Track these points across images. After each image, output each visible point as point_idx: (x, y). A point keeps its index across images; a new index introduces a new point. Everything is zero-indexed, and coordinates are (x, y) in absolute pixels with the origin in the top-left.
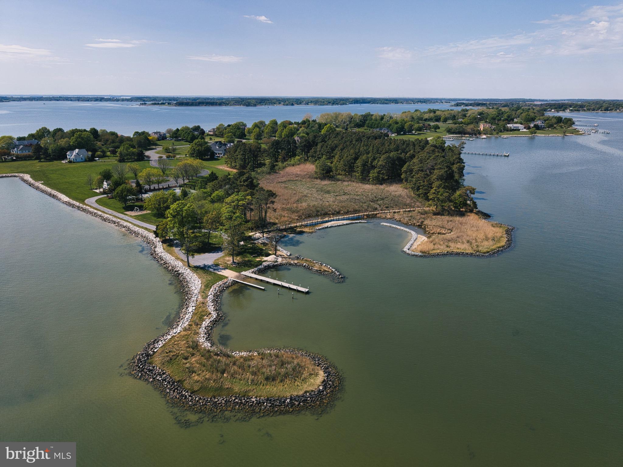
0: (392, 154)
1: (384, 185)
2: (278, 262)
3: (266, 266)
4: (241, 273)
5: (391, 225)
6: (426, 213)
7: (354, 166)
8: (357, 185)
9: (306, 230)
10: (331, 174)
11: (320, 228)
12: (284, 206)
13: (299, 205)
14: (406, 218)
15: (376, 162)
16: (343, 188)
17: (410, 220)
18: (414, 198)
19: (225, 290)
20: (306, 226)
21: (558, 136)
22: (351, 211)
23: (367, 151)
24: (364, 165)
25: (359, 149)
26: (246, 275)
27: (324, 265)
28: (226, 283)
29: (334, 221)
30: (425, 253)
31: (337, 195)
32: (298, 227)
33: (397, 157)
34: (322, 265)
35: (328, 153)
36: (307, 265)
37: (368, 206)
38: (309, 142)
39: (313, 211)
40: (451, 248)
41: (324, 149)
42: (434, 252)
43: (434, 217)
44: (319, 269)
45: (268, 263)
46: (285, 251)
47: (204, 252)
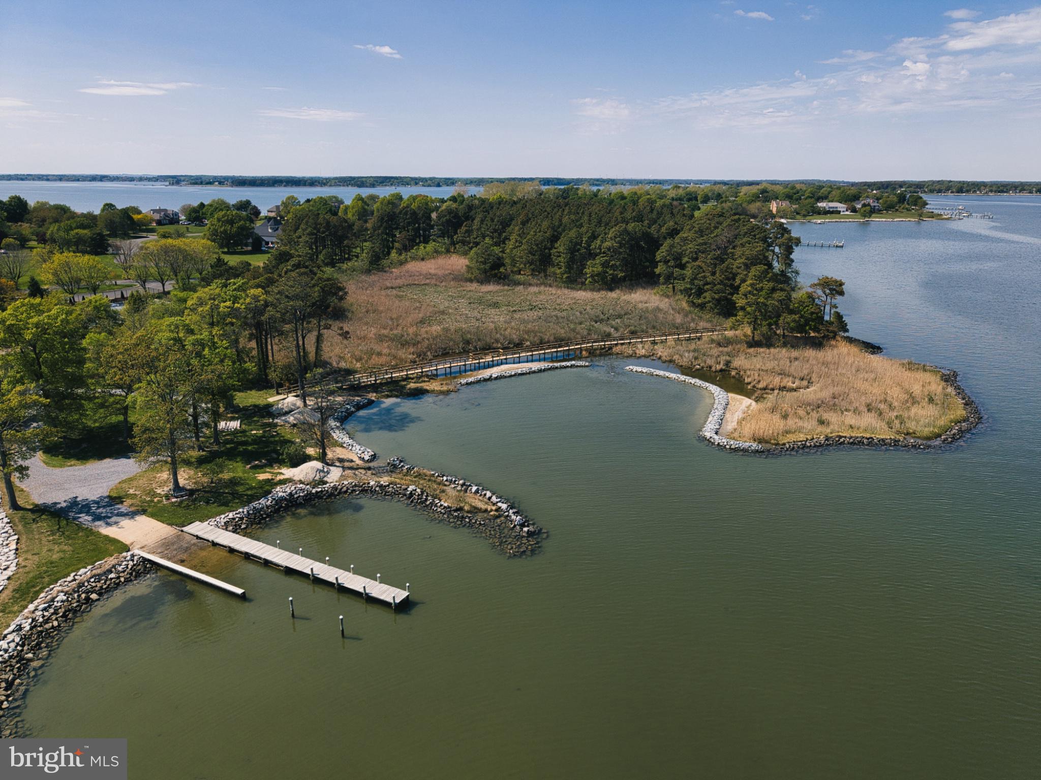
0: (631, 227)
1: (618, 291)
2: (326, 483)
3: (282, 499)
4: (185, 529)
5: (652, 370)
6: (728, 342)
7: (550, 255)
8: (559, 292)
9: (434, 386)
10: (502, 270)
11: (471, 380)
12: (385, 332)
13: (423, 330)
14: (687, 354)
15: (598, 242)
16: (529, 297)
17: (696, 358)
18: (690, 312)
19: (93, 601)
20: (433, 377)
21: (909, 221)
22: (548, 342)
23: (578, 224)
24: (573, 249)
25: (560, 220)
26: (200, 534)
27: (474, 488)
28: (110, 571)
29: (506, 363)
30: (767, 442)
31: (515, 311)
32: (412, 379)
33: (643, 232)
34: (466, 491)
35: (495, 232)
36: (418, 490)
37: (590, 330)
38: (456, 216)
39: (455, 342)
40: (832, 427)
41: (487, 225)
42: (791, 438)
43: (752, 350)
44: (454, 506)
45: (289, 489)
46: (358, 447)
47: (101, 456)
